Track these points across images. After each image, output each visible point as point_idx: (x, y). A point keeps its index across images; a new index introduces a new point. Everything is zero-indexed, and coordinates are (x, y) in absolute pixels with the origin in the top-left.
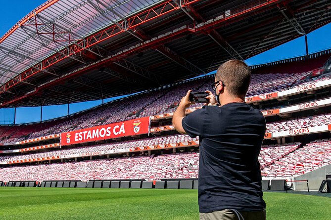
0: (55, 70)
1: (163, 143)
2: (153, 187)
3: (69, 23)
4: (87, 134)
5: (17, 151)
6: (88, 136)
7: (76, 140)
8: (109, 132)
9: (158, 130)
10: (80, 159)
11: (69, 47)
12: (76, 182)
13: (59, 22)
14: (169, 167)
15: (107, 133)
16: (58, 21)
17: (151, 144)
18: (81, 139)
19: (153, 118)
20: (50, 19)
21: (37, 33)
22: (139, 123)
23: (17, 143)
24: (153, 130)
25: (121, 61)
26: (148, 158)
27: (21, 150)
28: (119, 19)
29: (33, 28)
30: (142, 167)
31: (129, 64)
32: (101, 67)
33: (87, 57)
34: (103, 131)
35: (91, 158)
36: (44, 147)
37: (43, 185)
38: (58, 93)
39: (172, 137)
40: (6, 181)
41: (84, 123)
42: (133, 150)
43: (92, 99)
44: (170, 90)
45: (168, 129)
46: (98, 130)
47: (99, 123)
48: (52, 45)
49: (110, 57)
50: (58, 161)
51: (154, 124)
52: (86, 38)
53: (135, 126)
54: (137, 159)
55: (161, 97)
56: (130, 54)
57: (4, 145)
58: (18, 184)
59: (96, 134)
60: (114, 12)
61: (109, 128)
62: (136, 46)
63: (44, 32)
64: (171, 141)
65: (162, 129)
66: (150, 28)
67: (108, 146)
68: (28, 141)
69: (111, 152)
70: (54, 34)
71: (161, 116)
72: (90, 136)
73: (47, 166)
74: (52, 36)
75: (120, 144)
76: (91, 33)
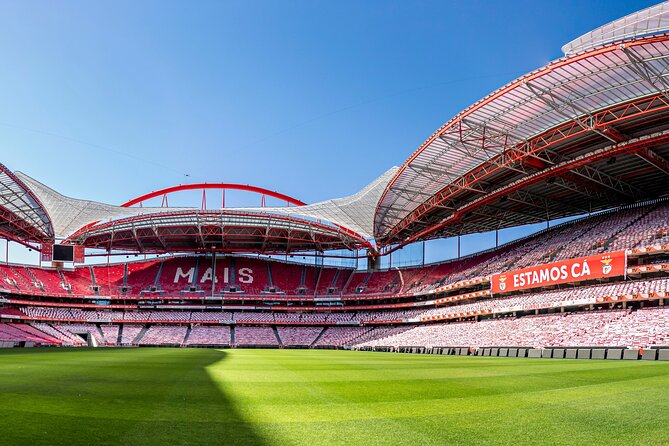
0: (482, 185)
1: (646, 292)
2: (640, 357)
3: (506, 123)
4: (531, 276)
5: (431, 303)
6: (534, 280)
7: (516, 285)
8: (566, 273)
9: (637, 272)
10: (520, 314)
11: (505, 153)
12: (527, 349)
13: (493, 124)
14: (657, 327)
15: (562, 274)
16: (493, 122)
17: (626, 292)
18: (522, 284)
19: (630, 253)
20: (478, 122)
21: (461, 141)
22: (610, 260)
23: (431, 292)
24: (630, 271)
25: (581, 168)
26: (623, 313)
27: (436, 302)
28: (580, 114)
29: (456, 136)
30: (618, 327)
31: (591, 172)
32: (551, 178)
33: (530, 165)
34: (555, 273)
35: (537, 312)
36: (467, 296)
37: (480, 353)
38: (482, 216)
39: (659, 282)
40: (429, 346)
41: (524, 258)
42: (601, 300)
43: (532, 221)
44: (651, 208)
45: (652, 271)
46: (547, 270)
47: (547, 259)
48: (481, 153)
49: (564, 163)
50: (490, 317)
51: (632, 262)
52: (529, 141)
53: (604, 264)
54: (608, 315)
55: (639, 219)
56: (595, 159)
57: (415, 294)
58: (445, 351)
59: (545, 276)
60: (574, 107)
61: (564, 267)
62: (606, 149)
63: (470, 138)
64: (657, 287)
65: (643, 269)
66: (627, 126)
67: (563, 294)
68: (445, 288)
69: (568, 303)
70: (484, 139)
71: (643, 250)
72: (537, 279)
73: (474, 325)
74: (481, 142)
75: (579, 292)
76: (538, 133)
